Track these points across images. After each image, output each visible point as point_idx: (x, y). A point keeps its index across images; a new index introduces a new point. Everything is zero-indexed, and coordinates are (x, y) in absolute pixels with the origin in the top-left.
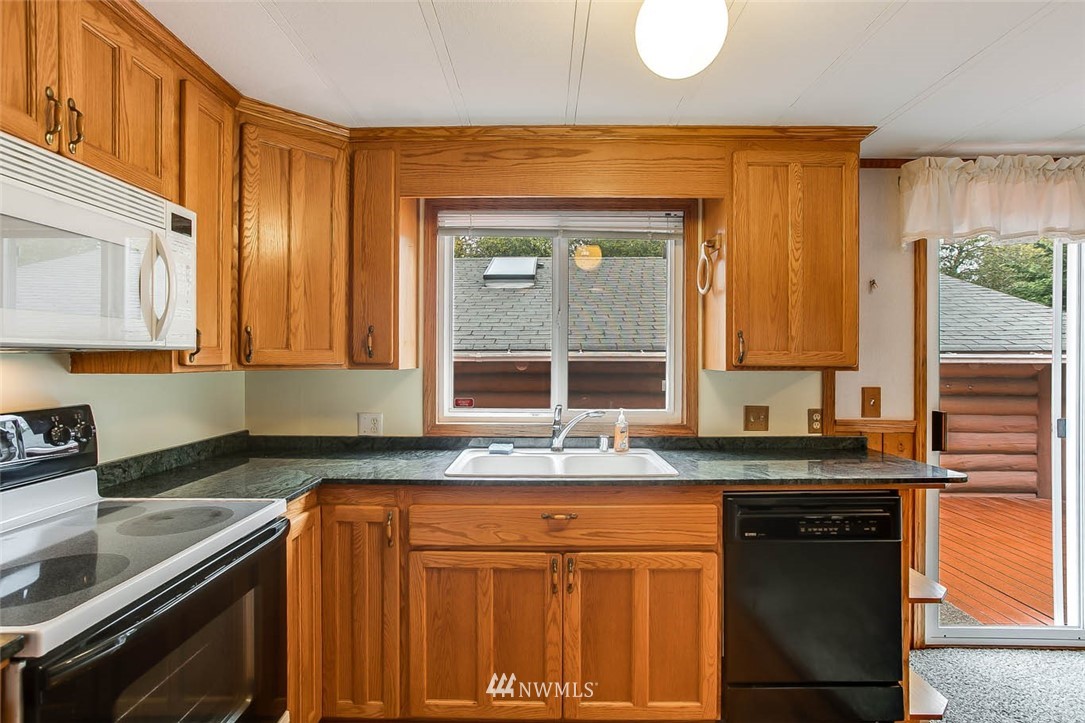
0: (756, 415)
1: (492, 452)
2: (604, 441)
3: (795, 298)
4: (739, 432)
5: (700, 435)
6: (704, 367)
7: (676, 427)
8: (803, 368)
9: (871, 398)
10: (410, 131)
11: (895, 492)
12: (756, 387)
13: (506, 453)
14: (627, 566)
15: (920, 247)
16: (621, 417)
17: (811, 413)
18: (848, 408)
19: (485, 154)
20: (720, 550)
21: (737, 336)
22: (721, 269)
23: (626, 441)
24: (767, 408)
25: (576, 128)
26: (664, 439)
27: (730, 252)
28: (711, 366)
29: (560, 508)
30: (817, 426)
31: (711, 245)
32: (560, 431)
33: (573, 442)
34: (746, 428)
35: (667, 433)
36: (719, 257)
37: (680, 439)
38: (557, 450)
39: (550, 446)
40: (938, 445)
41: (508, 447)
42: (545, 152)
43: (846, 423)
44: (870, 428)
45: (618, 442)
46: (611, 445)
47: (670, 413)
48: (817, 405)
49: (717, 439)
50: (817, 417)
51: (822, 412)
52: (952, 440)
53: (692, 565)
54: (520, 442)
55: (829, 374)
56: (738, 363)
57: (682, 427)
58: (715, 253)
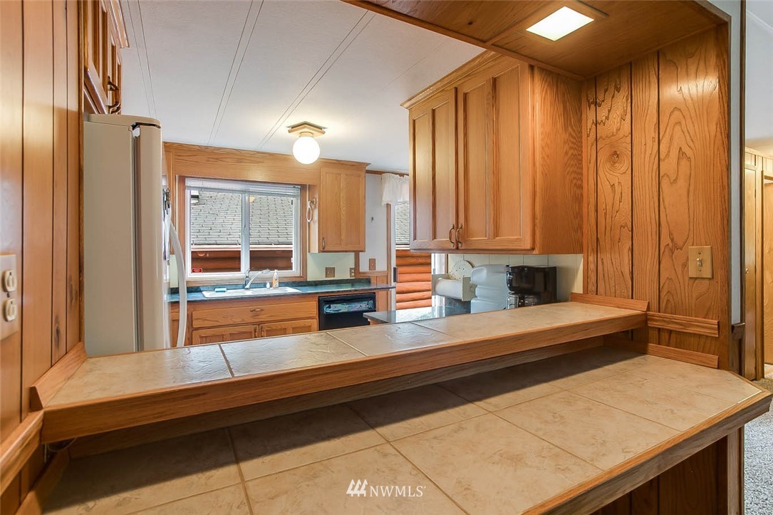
0: (330, 271)
1: (217, 292)
2: (268, 285)
3: (343, 225)
4: (323, 278)
5: (308, 280)
6: (309, 252)
7: (298, 277)
8: (346, 251)
9: (372, 263)
10: (181, 145)
11: (374, 293)
12: (330, 259)
13: (224, 291)
14: (283, 327)
15: (388, 206)
16: (276, 274)
17: (351, 269)
18: (364, 267)
19: (217, 159)
20: (317, 317)
21: (322, 239)
22: (316, 213)
23: (278, 284)
24: (334, 268)
25: (258, 152)
26: (293, 282)
27: (319, 207)
28: (312, 251)
29: (258, 307)
30: (353, 274)
31: (312, 202)
32: (248, 281)
33: (254, 286)
34: (326, 277)
35: (294, 280)
36: (315, 207)
37: (299, 282)
38: (247, 289)
39: (244, 288)
40: (395, 281)
41: (225, 289)
42: (246, 161)
43: (364, 273)
44: (372, 275)
45: (274, 285)
46: (271, 287)
47: (295, 271)
48: (353, 267)
49: (315, 282)
50: (353, 271)
51: (355, 269)
52: (400, 277)
53: (307, 325)
54: (229, 287)
55: (357, 254)
56: (323, 250)
57: (300, 277)
58: (313, 206)
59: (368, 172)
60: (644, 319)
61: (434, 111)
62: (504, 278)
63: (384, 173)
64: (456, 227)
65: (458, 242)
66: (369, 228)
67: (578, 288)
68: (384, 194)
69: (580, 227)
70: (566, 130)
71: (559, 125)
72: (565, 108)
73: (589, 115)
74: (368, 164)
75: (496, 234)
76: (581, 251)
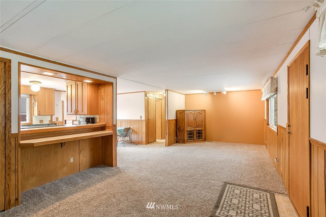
0: (41, 121)
3: (47, 107)
4: (39, 123)
5: (33, 124)
8: (48, 115)
9: (57, 119)
12: (42, 118)
15: (63, 101)
17: (49, 121)
18: (54, 120)
21: (39, 111)
22: (36, 103)
24: (43, 120)
26: (27, 125)
27: (38, 101)
28: (34, 115)
36: (36, 101)
37: (29, 125)
43: (54, 122)
44: (57, 122)
47: (28, 121)
49: (35, 124)
51: (51, 120)
55: (52, 116)
56: (39, 115)
57: (30, 123)
58: (35, 101)
59: (55, 91)
60: (105, 125)
61: (71, 85)
62: (85, 120)
63: (62, 91)
64: (76, 110)
65: (76, 113)
66: (56, 108)
67: (98, 121)
68: (61, 98)
69: (98, 110)
70: (95, 94)
71: (93, 93)
72: (95, 90)
73: (99, 91)
74: (55, 89)
75: (82, 112)
76: (98, 115)
